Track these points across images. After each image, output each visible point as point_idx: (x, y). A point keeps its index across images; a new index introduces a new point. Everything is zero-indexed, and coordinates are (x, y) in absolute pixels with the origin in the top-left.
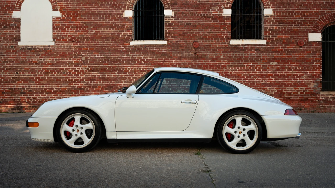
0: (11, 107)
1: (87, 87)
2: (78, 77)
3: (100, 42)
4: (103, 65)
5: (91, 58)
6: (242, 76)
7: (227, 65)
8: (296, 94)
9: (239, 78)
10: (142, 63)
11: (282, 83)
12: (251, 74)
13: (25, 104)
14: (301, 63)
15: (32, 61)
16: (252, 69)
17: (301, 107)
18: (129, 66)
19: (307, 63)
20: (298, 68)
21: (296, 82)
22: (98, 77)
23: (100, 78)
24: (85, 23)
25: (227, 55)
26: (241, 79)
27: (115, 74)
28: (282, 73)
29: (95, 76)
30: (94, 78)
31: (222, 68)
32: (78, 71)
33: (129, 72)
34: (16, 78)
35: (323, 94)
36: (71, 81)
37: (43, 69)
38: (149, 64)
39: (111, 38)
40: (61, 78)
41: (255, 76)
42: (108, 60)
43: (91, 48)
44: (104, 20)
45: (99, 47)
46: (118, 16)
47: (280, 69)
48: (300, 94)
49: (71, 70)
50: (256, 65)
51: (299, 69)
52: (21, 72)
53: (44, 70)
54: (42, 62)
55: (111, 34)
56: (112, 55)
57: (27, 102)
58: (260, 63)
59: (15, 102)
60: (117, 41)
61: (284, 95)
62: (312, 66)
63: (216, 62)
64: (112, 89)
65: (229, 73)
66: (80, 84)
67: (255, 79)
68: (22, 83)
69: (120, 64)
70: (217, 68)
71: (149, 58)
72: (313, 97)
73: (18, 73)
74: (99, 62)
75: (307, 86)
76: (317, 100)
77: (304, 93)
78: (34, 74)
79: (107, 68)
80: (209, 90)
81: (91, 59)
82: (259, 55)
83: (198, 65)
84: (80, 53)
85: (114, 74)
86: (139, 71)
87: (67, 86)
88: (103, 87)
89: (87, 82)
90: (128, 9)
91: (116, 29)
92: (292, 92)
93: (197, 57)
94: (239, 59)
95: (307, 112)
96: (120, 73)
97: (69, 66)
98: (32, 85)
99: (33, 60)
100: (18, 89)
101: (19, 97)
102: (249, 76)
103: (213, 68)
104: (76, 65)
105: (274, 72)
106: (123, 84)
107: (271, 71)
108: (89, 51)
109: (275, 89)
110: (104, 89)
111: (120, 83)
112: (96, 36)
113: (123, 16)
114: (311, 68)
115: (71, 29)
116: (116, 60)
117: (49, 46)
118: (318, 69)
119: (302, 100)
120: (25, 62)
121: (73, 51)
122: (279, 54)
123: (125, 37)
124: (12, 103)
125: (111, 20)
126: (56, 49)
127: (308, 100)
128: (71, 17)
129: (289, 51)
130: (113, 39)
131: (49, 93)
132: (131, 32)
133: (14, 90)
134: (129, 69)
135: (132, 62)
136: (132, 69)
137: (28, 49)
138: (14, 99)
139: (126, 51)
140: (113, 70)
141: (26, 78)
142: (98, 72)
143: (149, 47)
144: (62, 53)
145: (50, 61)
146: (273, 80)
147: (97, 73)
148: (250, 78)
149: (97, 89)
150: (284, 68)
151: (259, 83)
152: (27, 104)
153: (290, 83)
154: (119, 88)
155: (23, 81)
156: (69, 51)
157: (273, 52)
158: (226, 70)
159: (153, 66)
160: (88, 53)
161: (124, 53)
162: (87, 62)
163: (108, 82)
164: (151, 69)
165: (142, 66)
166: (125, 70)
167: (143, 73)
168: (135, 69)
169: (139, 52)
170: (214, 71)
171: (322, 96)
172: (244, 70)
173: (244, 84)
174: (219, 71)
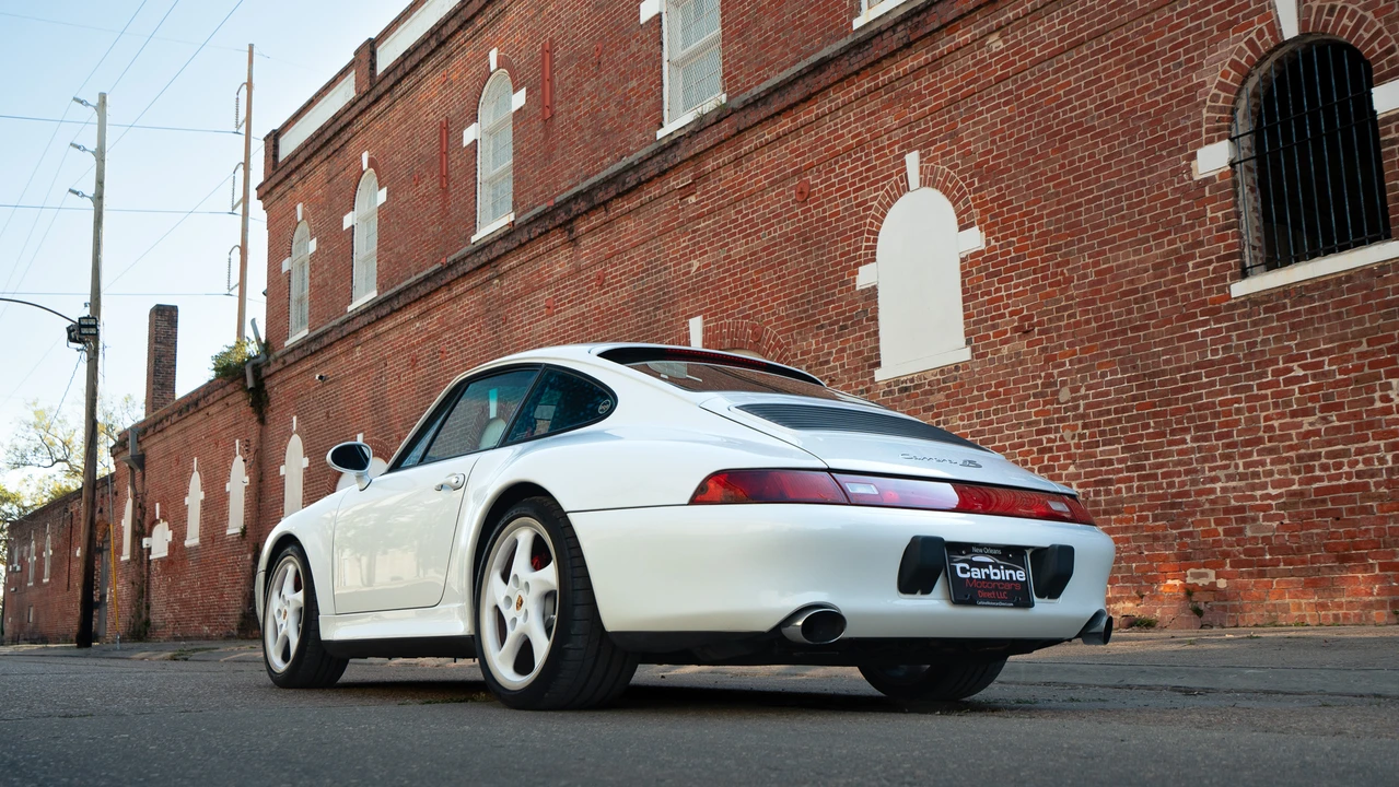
3: (1119, 315)
4: (1135, 412)
5: (1089, 388)
10: (1292, 374)
18: (1238, 401)
22: (1120, 466)
23: (1129, 469)
24: (1058, 248)
27: (1185, 446)
29: (1110, 462)
30: (1107, 472)
32: (1050, 450)
33: (1243, 425)
38: (1325, 375)
39: (1153, 286)
42: (1152, 385)
43: (1087, 344)
44: (1123, 217)
45: (1115, 334)
46: (1172, 183)
49: (1026, 448)
55: (1156, 267)
56: (1167, 362)
60: (1179, 294)
64: (1179, 515)
69: (1200, 397)
71: (1322, 347)
74: (1118, 401)
79: (1151, 421)
81: (1091, 392)
84: (1051, 375)
85: (1180, 447)
86: (1282, 415)
88: (1142, 509)
89: (1084, 494)
90: (1210, 141)
91: (1170, 244)
96: (1206, 438)
97: (1020, 437)
104: (1042, 426)
106: (1224, 490)
108: (1080, 361)
110: (1146, 518)
111: (1208, 486)
112: (1099, 292)
113: (1191, 179)
115: (1016, 286)
116: (1184, 379)
117: (957, 368)
121: (1030, 370)
123: (1211, 268)
125: (1149, 209)
126: (976, 376)
128: (1015, 239)
130: (1163, 288)
132: (1230, 241)
134: (1239, 411)
135: (1248, 378)
136: (1251, 409)
137: (901, 391)
139: (1218, 331)
140: (1175, 426)
142: (1120, 446)
143: (1318, 289)
144: (997, 386)
145: (962, 423)
147: (1115, 452)
149: (1121, 521)
154: (1207, 506)
156: (1016, 373)
159: (1346, 383)
160: (1079, 371)
161: (1214, 342)
162: (1077, 407)
163: (1159, 487)
164: (1341, 395)
165: (1297, 390)
166: (1222, 419)
167: (1306, 423)
168: (1264, 408)
169: (1275, 324)
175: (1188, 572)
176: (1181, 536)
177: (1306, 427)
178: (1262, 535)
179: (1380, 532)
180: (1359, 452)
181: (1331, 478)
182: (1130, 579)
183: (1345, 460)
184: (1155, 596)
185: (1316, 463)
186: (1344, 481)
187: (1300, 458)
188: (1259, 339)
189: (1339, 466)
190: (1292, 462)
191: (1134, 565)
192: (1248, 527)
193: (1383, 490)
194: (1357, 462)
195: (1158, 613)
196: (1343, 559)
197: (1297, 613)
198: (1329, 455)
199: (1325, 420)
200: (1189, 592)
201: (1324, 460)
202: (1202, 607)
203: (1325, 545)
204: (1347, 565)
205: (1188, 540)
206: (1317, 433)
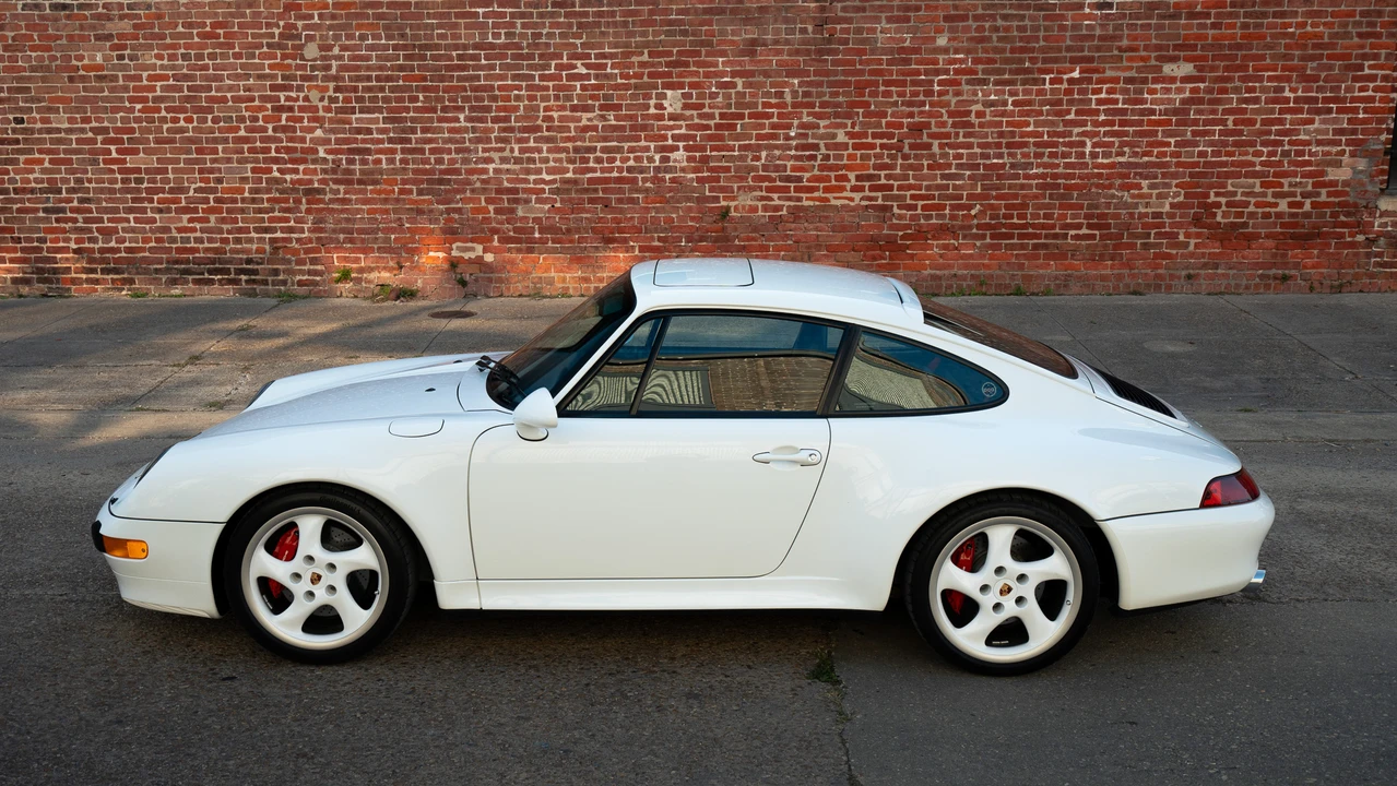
0: (9, 271)
1: (336, 182)
2: (291, 140)
4: (401, 83)
5: (344, 48)
6: (1030, 129)
7: (964, 77)
8: (1268, 210)
9: (1017, 139)
10: (575, 71)
11: (1209, 159)
12: (1071, 121)
13: (67, 259)
14: (1305, 68)
15: (80, 64)
16: (1076, 96)
17: (1285, 265)
18: (519, 88)
19: (1331, 68)
20: (1287, 89)
21: (1273, 154)
22: (381, 136)
23: (391, 140)
25: (967, 29)
26: (1025, 145)
27: (457, 125)
28: (1214, 112)
29: (369, 131)
30: (364, 141)
31: (940, 94)
32: (291, 109)
33: (521, 112)
34: (17, 142)
35: (1390, 208)
36: (261, 156)
37: (132, 100)
38: (607, 76)
40: (215, 141)
41: (1089, 128)
42: (424, 58)
47: (1207, 97)
48: (1287, 210)
49: (257, 103)
50: (1095, 76)
51: (1292, 95)
52: (38, 116)
53: (139, 106)
54: (125, 68)
56: (441, 36)
57: (75, 251)
58: (1118, 69)
59: (23, 250)
61: (1215, 215)
62: (1355, 79)
63: (913, 66)
64: (446, 191)
65: (973, 115)
66: (301, 167)
67: (1088, 140)
68: (47, 165)
69: (478, 78)
70: (916, 94)
71: (607, 50)
72: (1344, 224)
73: (21, 121)
74: (381, 68)
75: (1323, 173)
76: (1360, 238)
78: (94, 124)
79: (421, 95)
80: (880, 194)
81: (347, 54)
82: (1115, 29)
83: (832, 78)
84: (294, 27)
85: (452, 125)
86: (563, 108)
87: (244, 180)
88: (404, 182)
89: (334, 161)
92: (1253, 200)
93: (829, 41)
94: (1023, 50)
95: (1311, 289)
96: (482, 120)
97: (247, 89)
98: (90, 175)
99: (86, 62)
100: (32, 191)
101: (38, 230)
102: (1061, 129)
103: (900, 95)
104: (280, 81)
105: (1175, 112)
106: (496, 171)
107: (1162, 107)
108: (333, 17)
109: (1174, 189)
110: (411, 192)
111: (480, 166)
114: (1348, 90)
116: (460, 57)
118: (1379, 94)
119: (1293, 237)
120: (48, 69)
121: (263, 15)
122: (1204, 26)
124: (13, 255)
126: (182, 9)
129: (1255, 12)
131: (169, 210)
133: (12, 195)
134: (518, 98)
135: (530, 67)
136: (532, 98)
137: (54, 7)
138: (20, 238)
139: (503, 15)
140: (447, 103)
141: (60, 141)
142: (381, 116)
144: (215, 25)
145: (159, 63)
146: (1168, 144)
147: (376, 121)
148: (1067, 139)
149: (379, 192)
150: (1224, 91)
151: (1105, 161)
152: (77, 261)
153: (1244, 158)
154: (478, 185)
155: (47, 157)
156: (243, 15)
157: (1181, 13)
158: (958, 101)
159: (626, 87)
160: (330, 27)
161: (495, 25)
162: (328, 68)
163: (427, 161)
164: (621, 97)
165: (578, 87)
166: (500, 104)
167: (585, 118)
168: (547, 98)
169: (562, 20)
170: (902, 105)
171: (1384, 220)
172: (1043, 103)
173: (1038, 166)
174: (927, 107)
175: (454, 246)
176: (448, 211)
177: (584, 122)
178: (533, 216)
179: (643, 220)
180: (632, 150)
181: (603, 170)
182: (389, 250)
183: (618, 156)
184: (415, 268)
185: (592, 156)
186: (615, 174)
187: (576, 150)
188: (545, 32)
189: (613, 160)
190: (568, 152)
191: (393, 237)
192: (520, 207)
193: (648, 185)
194: (629, 159)
195: (420, 283)
196: (608, 241)
197: (561, 285)
198: (604, 150)
199: (603, 118)
200: (454, 264)
201: (598, 154)
202: (467, 278)
203: (591, 228)
204: (611, 246)
205: (457, 216)
206: (595, 128)
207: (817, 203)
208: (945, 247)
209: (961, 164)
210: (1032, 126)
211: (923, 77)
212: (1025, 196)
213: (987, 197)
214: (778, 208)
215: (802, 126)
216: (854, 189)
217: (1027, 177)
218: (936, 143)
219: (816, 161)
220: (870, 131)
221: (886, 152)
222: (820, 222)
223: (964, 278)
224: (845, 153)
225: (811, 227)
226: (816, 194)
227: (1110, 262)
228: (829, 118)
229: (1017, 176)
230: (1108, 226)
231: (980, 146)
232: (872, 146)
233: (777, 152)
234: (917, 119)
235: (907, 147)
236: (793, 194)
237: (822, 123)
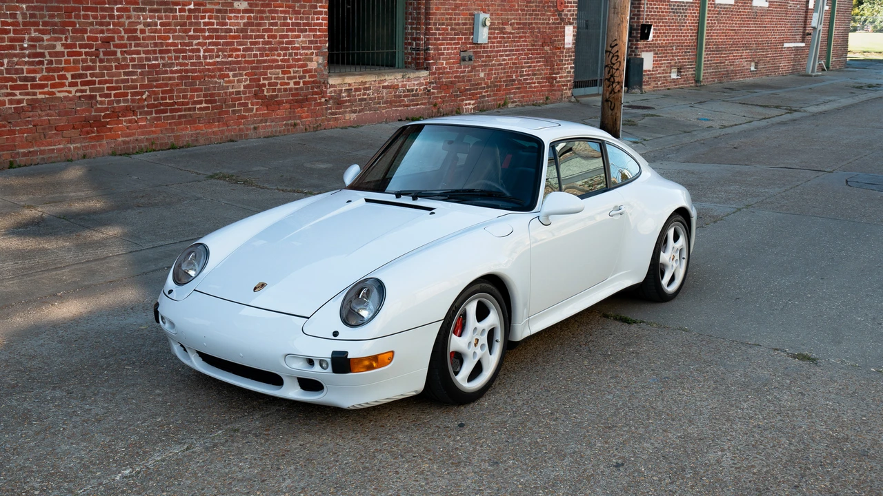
6: (171, 41)
7: (132, 6)
8: (285, 87)
9: (164, 48)
11: (259, 58)
12: (192, 36)
14: (294, 7)
16: (193, 20)
17: (295, 118)
19: (305, 7)
20: (288, 18)
21: (285, 55)
26: (169, 51)
28: (258, 31)
31: (119, 17)
35: (333, 83)
41: (201, 41)
47: (255, 22)
48: (294, 86)
50: (202, 8)
51: (290, 21)
58: (212, 4)
61: (263, 91)
62: (315, 13)
65: (139, 32)
67: (201, 48)
70: (103, 17)
72: (316, 93)
75: (306, 65)
77: (301, 84)
80: (87, 87)
83: (49, 5)
92: (279, 82)
95: (306, 130)
102: (187, 41)
103: (94, 17)
105: (242, 31)
107: (235, 28)
109: (245, 77)
114: (312, 19)
118: (323, 22)
119: (297, 101)
127: (307, 100)
146: (239, 50)
148: (191, 48)
150: (262, 18)
151: (211, 61)
153: (273, 57)
158: (130, 22)
170: (96, 25)
171: (331, 89)
172: (177, 24)
173: (178, 64)
174: (112, 27)
207: (47, 96)
208: (130, 121)
209: (135, 65)
210: (171, 39)
211: (107, 6)
212: (172, 84)
213: (152, 86)
214: (20, 101)
215: (31, 39)
216: (71, 85)
217: (172, 72)
218: (119, 50)
219: (43, 65)
220: (77, 43)
221: (89, 58)
222: (50, 109)
223: (142, 141)
224: (63, 59)
225: (44, 113)
226: (46, 90)
227: (217, 123)
228: (49, 34)
229: (166, 72)
230: (215, 101)
231: (145, 52)
232: (80, 54)
233: (15, 59)
234: (106, 35)
235: (101, 54)
236: (30, 90)
237: (46, 37)
